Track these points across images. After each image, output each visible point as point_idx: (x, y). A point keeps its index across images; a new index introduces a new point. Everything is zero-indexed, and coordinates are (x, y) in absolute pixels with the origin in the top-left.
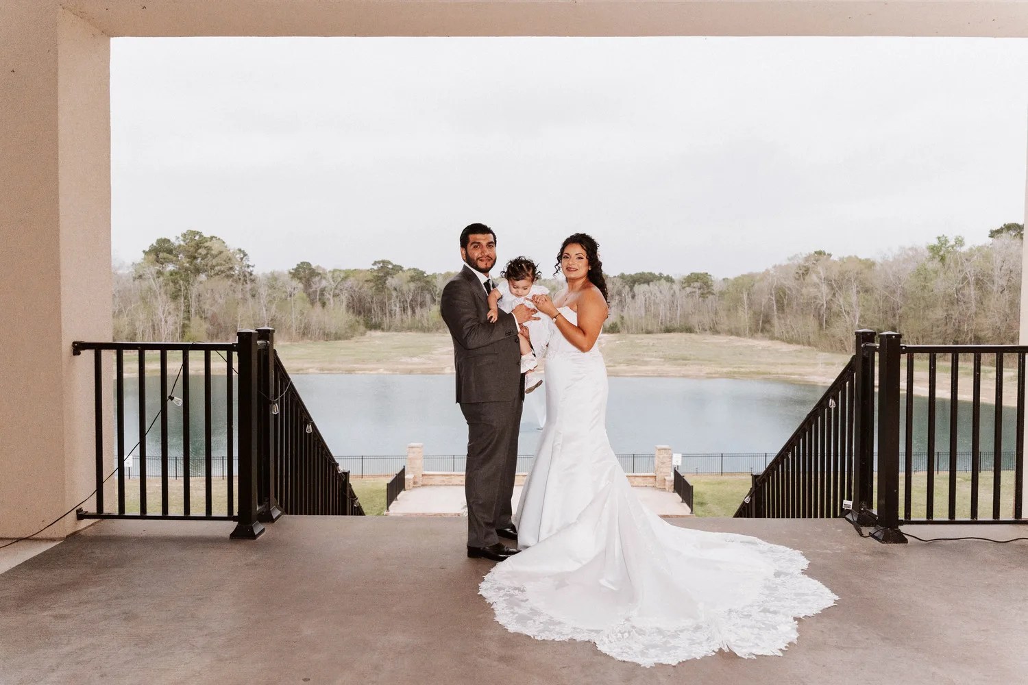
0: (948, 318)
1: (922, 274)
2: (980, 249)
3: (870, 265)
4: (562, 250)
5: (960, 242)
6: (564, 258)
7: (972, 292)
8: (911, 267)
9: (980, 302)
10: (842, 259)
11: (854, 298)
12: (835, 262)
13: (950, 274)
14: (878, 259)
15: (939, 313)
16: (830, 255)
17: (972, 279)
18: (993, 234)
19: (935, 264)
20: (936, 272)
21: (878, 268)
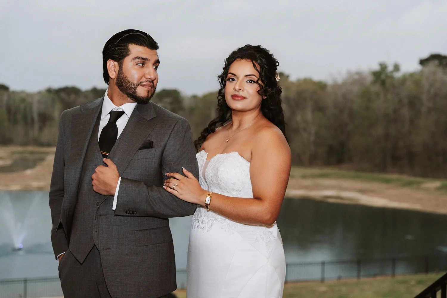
0: (387, 136)
1: (366, 95)
2: (412, 75)
3: (322, 86)
4: (226, 69)
5: (397, 68)
6: (229, 80)
7: (405, 112)
8: (356, 89)
9: (412, 122)
10: (299, 81)
11: (309, 116)
12: (292, 83)
13: (389, 96)
14: (329, 81)
15: (379, 131)
16: (288, 76)
17: (406, 101)
18: (423, 62)
19: (376, 88)
20: (378, 95)
21: (329, 89)
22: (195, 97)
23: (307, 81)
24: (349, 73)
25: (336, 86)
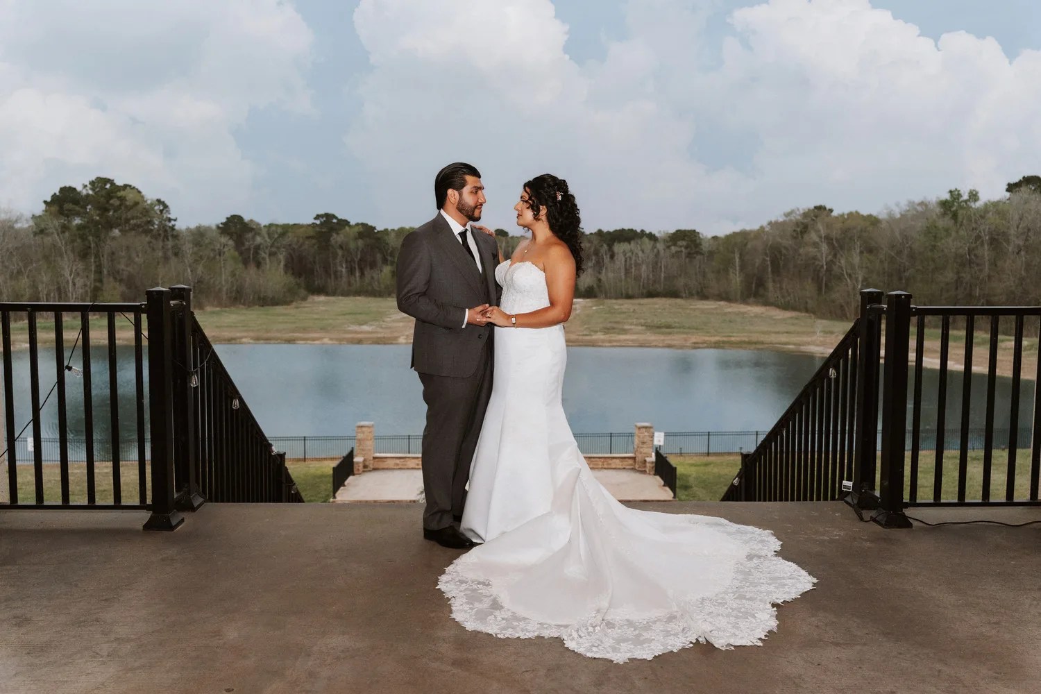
0: (958, 282)
1: (931, 232)
2: (996, 204)
3: (873, 221)
5: (974, 196)
7: (985, 252)
8: (920, 224)
9: (994, 264)
10: (843, 215)
11: (856, 259)
12: (836, 218)
13: (962, 233)
14: (883, 215)
15: (950, 276)
17: (986, 238)
18: (1011, 188)
19: (947, 222)
20: (947, 230)
21: (883, 225)
22: (715, 238)
23: (854, 216)
24: (911, 203)
25: (892, 221)
